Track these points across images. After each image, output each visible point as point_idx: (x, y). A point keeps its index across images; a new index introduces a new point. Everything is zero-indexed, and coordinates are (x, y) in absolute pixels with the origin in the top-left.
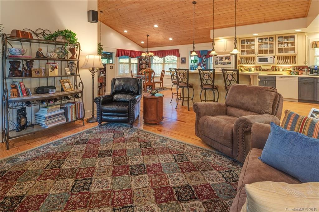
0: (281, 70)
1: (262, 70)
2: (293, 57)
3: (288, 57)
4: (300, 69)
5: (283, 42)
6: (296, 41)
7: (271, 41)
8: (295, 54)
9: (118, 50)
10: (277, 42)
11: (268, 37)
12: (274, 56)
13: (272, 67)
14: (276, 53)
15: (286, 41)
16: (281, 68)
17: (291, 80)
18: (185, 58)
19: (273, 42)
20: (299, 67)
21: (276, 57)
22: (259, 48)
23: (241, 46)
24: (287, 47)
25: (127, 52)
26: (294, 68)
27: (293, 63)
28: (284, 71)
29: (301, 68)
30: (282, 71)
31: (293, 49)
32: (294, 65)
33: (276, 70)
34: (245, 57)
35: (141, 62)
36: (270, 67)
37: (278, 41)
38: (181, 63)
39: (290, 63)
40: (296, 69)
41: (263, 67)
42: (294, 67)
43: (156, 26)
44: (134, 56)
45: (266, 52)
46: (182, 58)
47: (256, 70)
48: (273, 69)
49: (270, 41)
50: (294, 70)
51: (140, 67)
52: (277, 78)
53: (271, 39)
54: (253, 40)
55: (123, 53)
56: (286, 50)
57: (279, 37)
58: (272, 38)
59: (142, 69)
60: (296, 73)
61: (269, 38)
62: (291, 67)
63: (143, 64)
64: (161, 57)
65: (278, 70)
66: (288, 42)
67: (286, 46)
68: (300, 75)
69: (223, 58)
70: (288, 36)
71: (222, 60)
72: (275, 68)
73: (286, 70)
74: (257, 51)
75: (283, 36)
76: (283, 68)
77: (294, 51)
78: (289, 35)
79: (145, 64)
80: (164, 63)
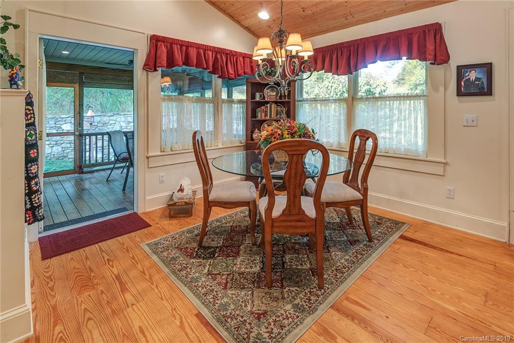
9: (156, 41)
18: (488, 68)
25: (198, 54)
35: (258, 95)
38: (459, 94)
44: (231, 71)
46: (461, 70)
51: (254, 115)
55: (178, 56)
59: (262, 122)
63: (268, 102)
64: (341, 70)
79: (276, 103)
80: (351, 100)
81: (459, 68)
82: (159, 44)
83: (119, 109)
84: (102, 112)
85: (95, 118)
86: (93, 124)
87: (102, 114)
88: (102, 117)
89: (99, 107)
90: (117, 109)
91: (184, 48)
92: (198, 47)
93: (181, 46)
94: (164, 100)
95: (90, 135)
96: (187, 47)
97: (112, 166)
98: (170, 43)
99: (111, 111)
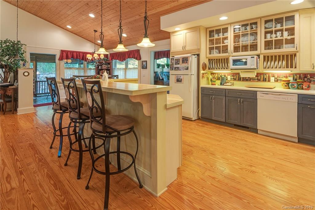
0: (272, 79)
1: (242, 79)
2: (291, 56)
3: (283, 56)
4: (306, 79)
5: (274, 29)
6: (297, 26)
7: (254, 29)
8: (294, 50)
10: (263, 30)
11: (249, 22)
12: (259, 56)
13: (257, 74)
14: (261, 49)
15: (279, 27)
16: (273, 76)
17: (284, 100)
18: (146, 62)
19: (257, 30)
20: (305, 75)
21: (262, 57)
22: (234, 42)
23: (209, 40)
24: (282, 38)
26: (295, 77)
27: (292, 67)
28: (277, 81)
29: (309, 77)
30: (275, 81)
31: (292, 41)
32: (295, 71)
33: (265, 80)
34: (216, 58)
35: (100, 67)
36: (253, 75)
37: (266, 28)
38: (142, 68)
39: (287, 67)
40: (300, 78)
41: (243, 75)
42: (296, 74)
43: (92, 16)
45: (245, 48)
47: (234, 78)
48: (259, 78)
49: (252, 28)
50: (296, 80)
51: (99, 74)
52: (259, 95)
53: (254, 26)
54: (225, 30)
55: (70, 56)
56: (279, 44)
57: (266, 22)
58: (256, 23)
60: (298, 85)
61: (251, 24)
62: (290, 75)
63: (103, 69)
65: (267, 80)
66: (283, 29)
67: (278, 37)
68: (306, 89)
69: (179, 59)
70: (283, 18)
71: (179, 64)
72: (262, 77)
73: (281, 80)
74: (231, 48)
75: (274, 18)
76: (276, 77)
77: (292, 45)
78: (284, 16)
79: (106, 69)
80: (126, 69)
81: (142, 61)
82: (63, 52)
83: (52, 71)
84: (43, 72)
85: (40, 75)
86: (39, 78)
87: (44, 73)
88: (44, 75)
89: (42, 70)
90: (51, 71)
91: (72, 53)
92: (77, 52)
93: (71, 52)
94: (65, 69)
95: (40, 82)
96: (73, 53)
97: (48, 94)
98: (67, 52)
99: (48, 72)
